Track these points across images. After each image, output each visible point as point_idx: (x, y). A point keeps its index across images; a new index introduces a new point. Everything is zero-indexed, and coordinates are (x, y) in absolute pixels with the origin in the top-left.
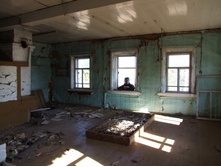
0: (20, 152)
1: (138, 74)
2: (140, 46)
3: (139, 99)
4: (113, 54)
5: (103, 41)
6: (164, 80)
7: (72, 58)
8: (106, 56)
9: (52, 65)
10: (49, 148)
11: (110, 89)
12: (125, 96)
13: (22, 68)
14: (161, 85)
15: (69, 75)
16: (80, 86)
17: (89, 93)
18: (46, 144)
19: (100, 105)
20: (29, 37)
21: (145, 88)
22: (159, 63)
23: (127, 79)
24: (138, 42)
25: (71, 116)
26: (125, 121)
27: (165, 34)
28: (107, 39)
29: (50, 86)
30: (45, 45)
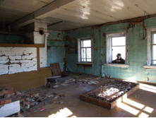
0: (31, 106)
1: (127, 51)
2: (128, 28)
3: (128, 70)
4: (107, 36)
5: (99, 26)
6: (149, 55)
7: (79, 40)
8: (102, 38)
9: (66, 46)
10: (51, 106)
11: (105, 62)
12: (117, 68)
13: (40, 49)
14: (147, 59)
15: (77, 53)
16: (85, 60)
17: (91, 66)
18: (50, 103)
19: (98, 74)
20: (45, 27)
21: (133, 62)
22: (144, 41)
23: (119, 55)
24: (126, 25)
25: (76, 82)
26: (112, 89)
27: (149, 16)
28: (102, 25)
29: (65, 60)
30: (61, 32)
